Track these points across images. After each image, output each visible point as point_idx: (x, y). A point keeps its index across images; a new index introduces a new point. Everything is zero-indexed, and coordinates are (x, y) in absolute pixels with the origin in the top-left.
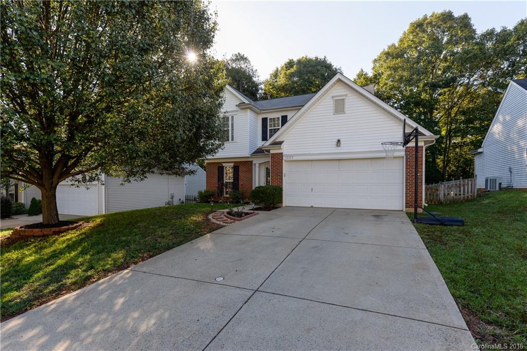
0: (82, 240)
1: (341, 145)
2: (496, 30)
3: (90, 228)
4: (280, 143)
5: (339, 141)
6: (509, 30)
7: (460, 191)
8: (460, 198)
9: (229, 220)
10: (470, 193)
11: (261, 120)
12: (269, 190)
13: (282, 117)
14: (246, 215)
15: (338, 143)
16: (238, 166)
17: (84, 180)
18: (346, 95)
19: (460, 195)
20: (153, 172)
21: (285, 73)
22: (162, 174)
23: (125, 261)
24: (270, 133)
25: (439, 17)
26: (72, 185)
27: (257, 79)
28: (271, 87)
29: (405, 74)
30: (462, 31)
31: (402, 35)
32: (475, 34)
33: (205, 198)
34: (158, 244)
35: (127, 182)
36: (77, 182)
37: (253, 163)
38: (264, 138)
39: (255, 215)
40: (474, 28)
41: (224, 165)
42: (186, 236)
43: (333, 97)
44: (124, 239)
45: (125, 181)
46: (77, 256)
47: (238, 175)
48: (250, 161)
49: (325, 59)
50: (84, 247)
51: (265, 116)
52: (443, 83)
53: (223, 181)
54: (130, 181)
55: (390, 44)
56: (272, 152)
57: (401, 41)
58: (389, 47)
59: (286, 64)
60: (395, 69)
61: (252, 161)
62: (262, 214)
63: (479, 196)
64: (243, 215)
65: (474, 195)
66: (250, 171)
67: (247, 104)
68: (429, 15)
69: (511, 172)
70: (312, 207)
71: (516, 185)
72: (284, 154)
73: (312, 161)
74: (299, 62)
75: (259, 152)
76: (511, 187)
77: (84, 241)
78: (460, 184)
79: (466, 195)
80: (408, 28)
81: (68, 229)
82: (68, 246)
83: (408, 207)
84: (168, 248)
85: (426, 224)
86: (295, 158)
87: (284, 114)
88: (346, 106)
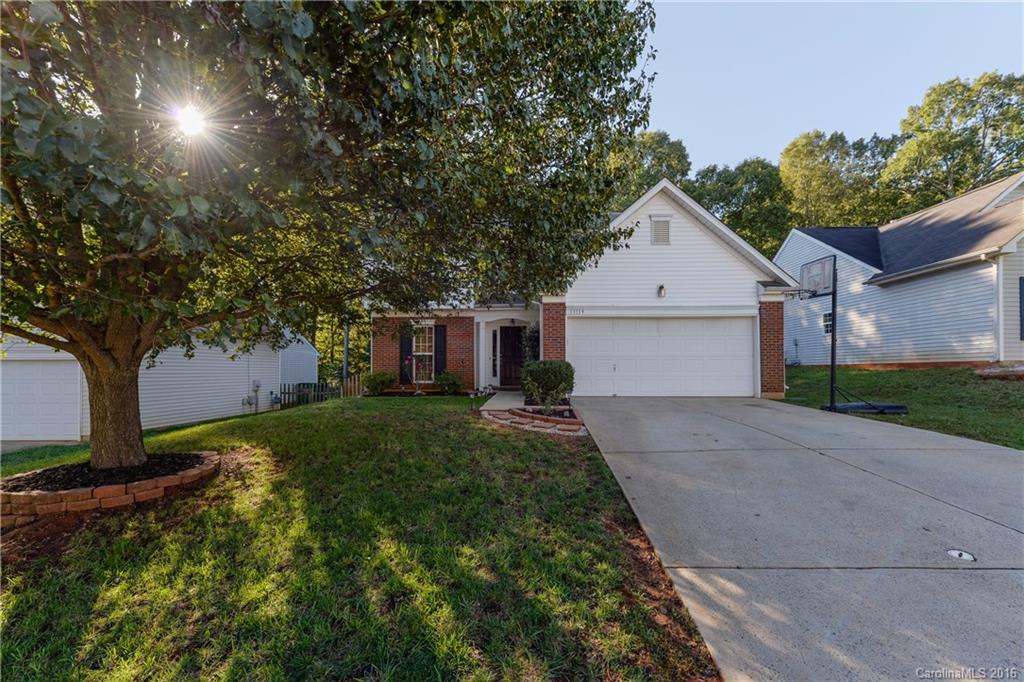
1: (665, 295)
5: (661, 287)
15: (659, 291)
16: (445, 327)
18: (672, 216)
41: (413, 322)
43: (650, 217)
47: (445, 341)
53: (412, 352)
56: (545, 300)
66: (469, 335)
69: (797, 345)
70: (615, 396)
71: (804, 362)
72: (567, 304)
76: (797, 364)
83: (765, 391)
86: (587, 313)
88: (671, 234)
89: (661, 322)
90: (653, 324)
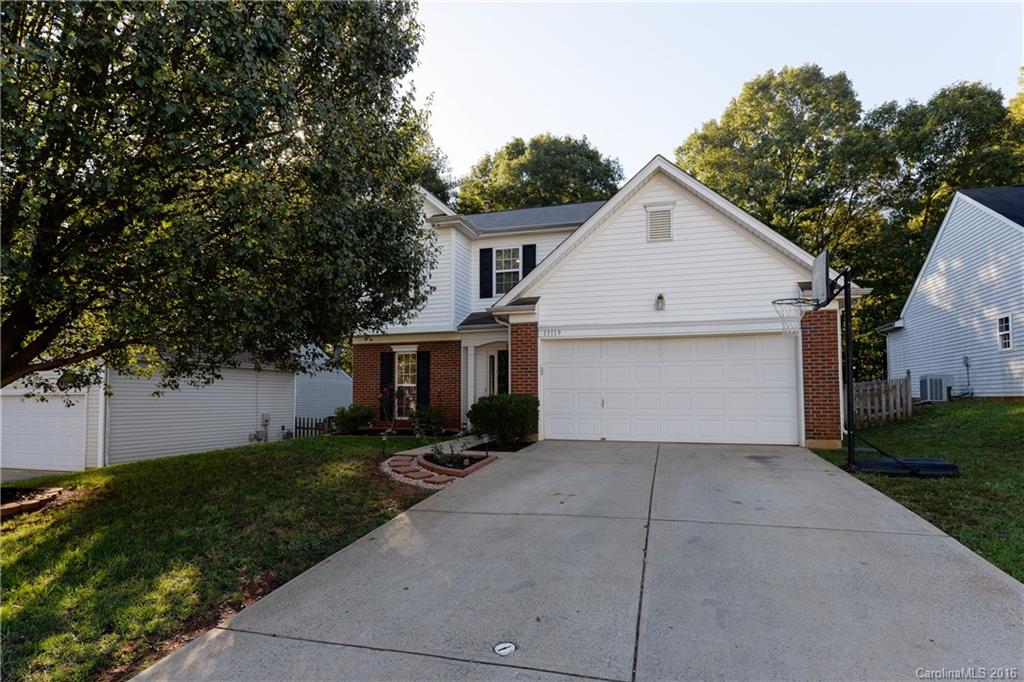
0: (63, 539)
1: (667, 307)
2: (899, 104)
3: (82, 505)
4: (533, 301)
5: (660, 297)
6: (921, 106)
7: (880, 404)
8: (881, 418)
9: (436, 474)
10: (898, 406)
11: (478, 254)
12: (514, 404)
13: (525, 247)
14: (471, 463)
15: (658, 303)
16: (428, 353)
17: (62, 384)
18: (674, 203)
19: (880, 411)
20: (234, 365)
21: (508, 165)
22: (257, 369)
23: (203, 599)
24: (497, 280)
25: (797, 75)
26: (27, 396)
27: (446, 174)
28: (476, 192)
29: (739, 176)
30: (838, 103)
31: (729, 106)
32: (861, 111)
33: (351, 424)
34: (281, 546)
35: (168, 389)
36: (42, 389)
37: (463, 345)
38: (486, 292)
39: (491, 461)
40: (857, 99)
41: (395, 349)
42: (348, 522)
43: (645, 207)
44: (183, 533)
45: (165, 386)
46: (56, 592)
47: (429, 370)
48: (455, 342)
49: (584, 141)
50: (72, 563)
51: (486, 245)
52: (810, 198)
53: (394, 384)
54: (177, 387)
55: (707, 120)
56: (513, 320)
57: (729, 116)
58: (706, 127)
59: (507, 148)
60: (720, 166)
61: (460, 342)
62: (505, 460)
63: (915, 413)
64: (466, 462)
65: (907, 413)
66: (455, 363)
67: (452, 218)
68: (777, 71)
69: (967, 366)
70: (603, 440)
71: (979, 392)
72: (540, 324)
73: (602, 339)
74: (535, 144)
75: (475, 321)
76: (969, 395)
77: (69, 545)
78: (879, 390)
79: (892, 411)
80: (741, 91)
81: (20, 511)
82: (24, 561)
83: (811, 438)
84: (316, 556)
85: (882, 474)
86: (565, 334)
87: (529, 241)
88: (673, 226)
89: (665, 342)
90: (655, 345)
